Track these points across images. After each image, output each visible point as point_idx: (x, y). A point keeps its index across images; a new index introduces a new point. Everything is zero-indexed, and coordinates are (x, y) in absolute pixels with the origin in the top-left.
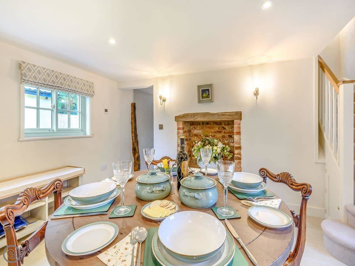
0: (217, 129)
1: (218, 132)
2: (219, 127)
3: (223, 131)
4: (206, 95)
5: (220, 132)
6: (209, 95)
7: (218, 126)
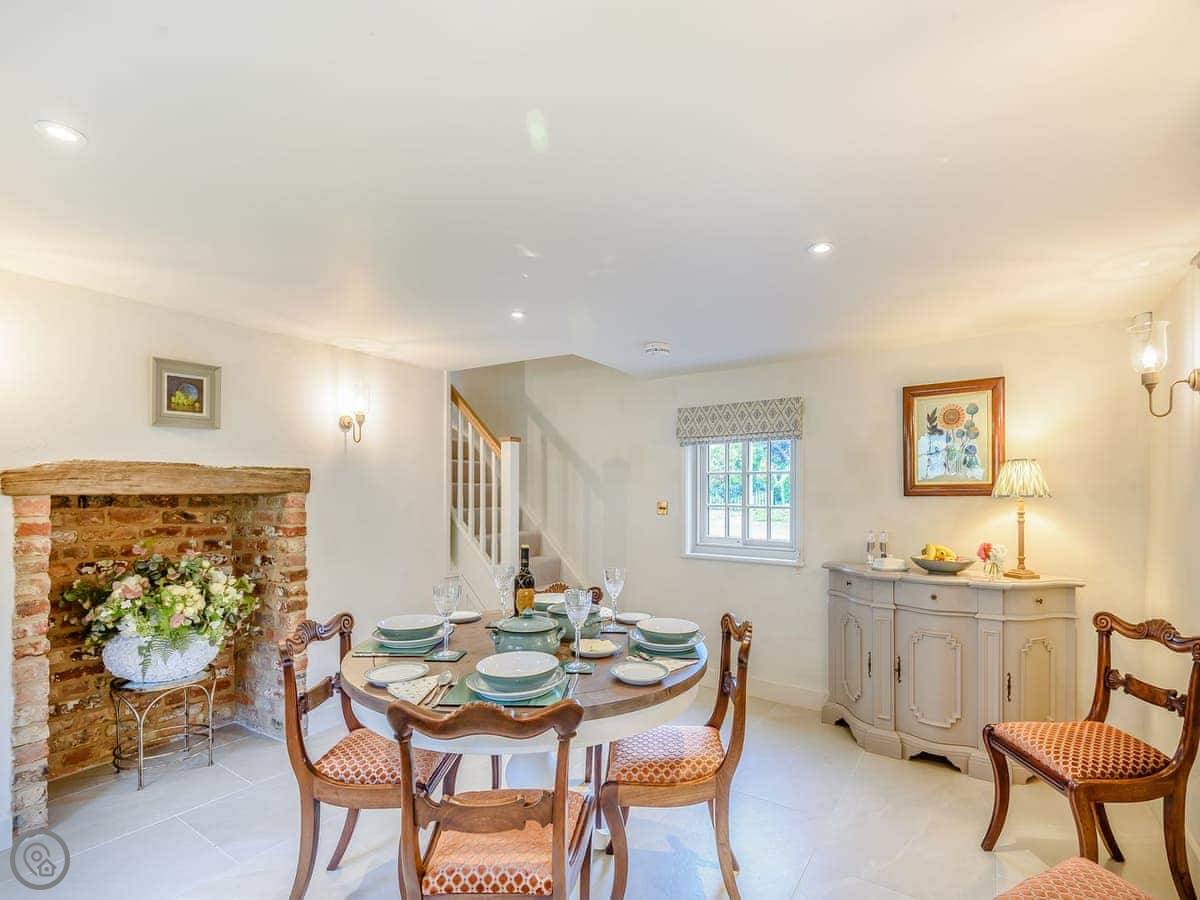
0: (157, 522)
1: (159, 531)
2: (164, 513)
3: (185, 527)
4: (187, 398)
5: (171, 533)
6: (200, 400)
7: (162, 510)
